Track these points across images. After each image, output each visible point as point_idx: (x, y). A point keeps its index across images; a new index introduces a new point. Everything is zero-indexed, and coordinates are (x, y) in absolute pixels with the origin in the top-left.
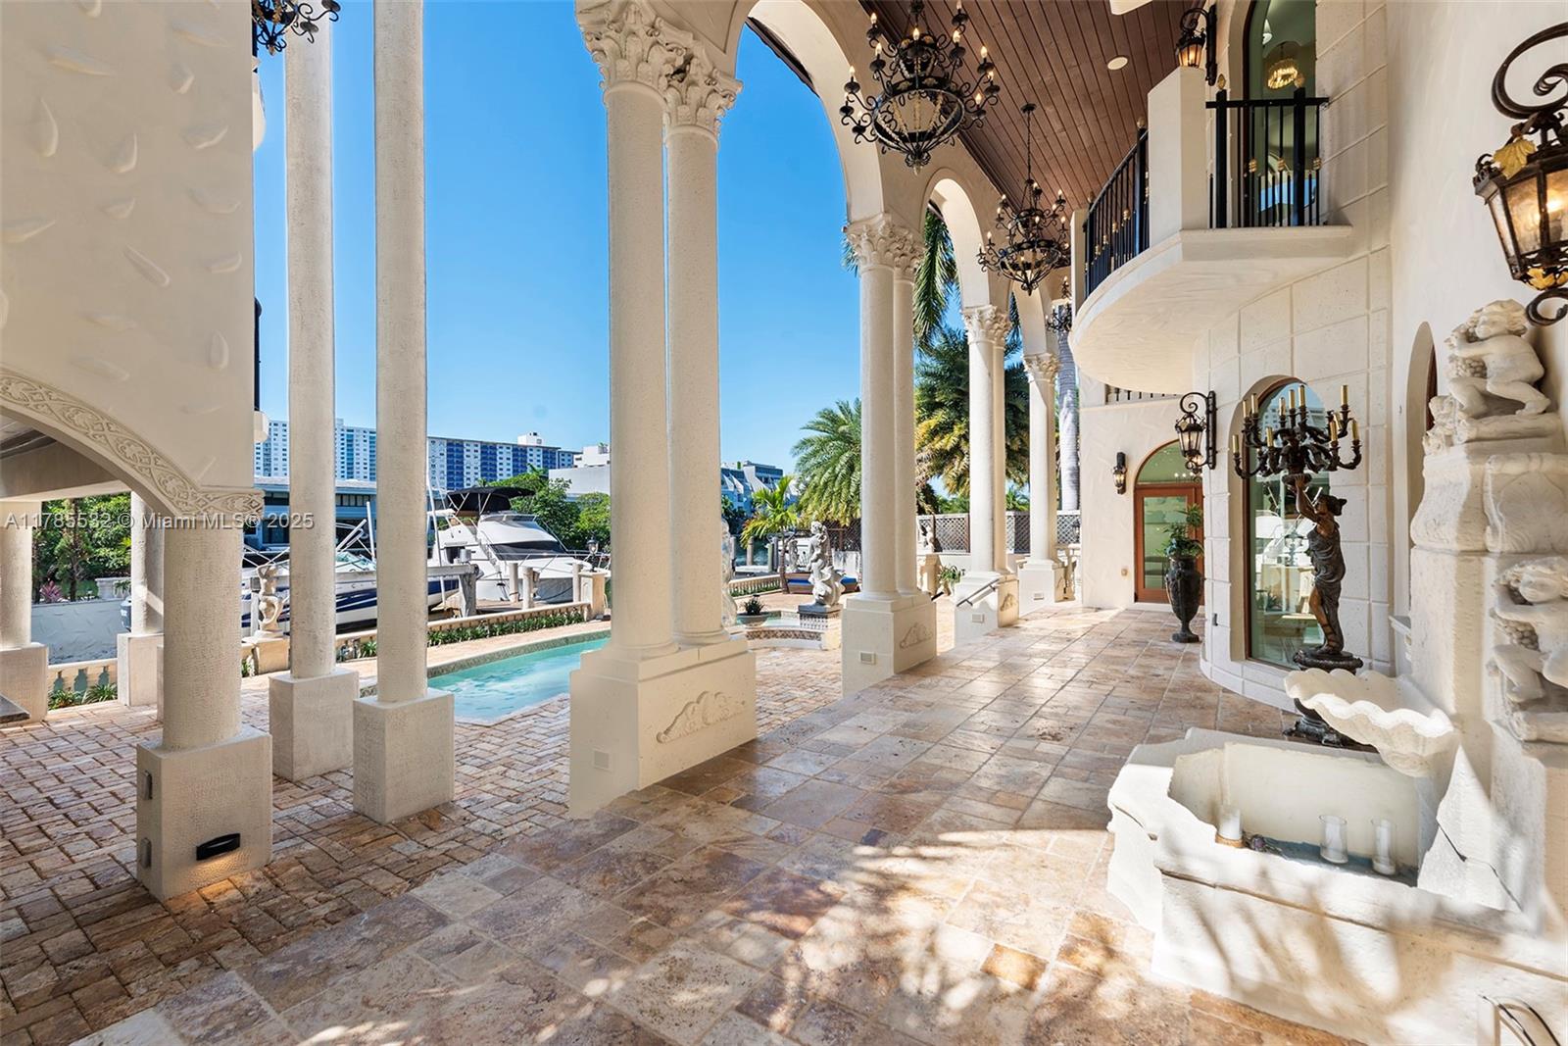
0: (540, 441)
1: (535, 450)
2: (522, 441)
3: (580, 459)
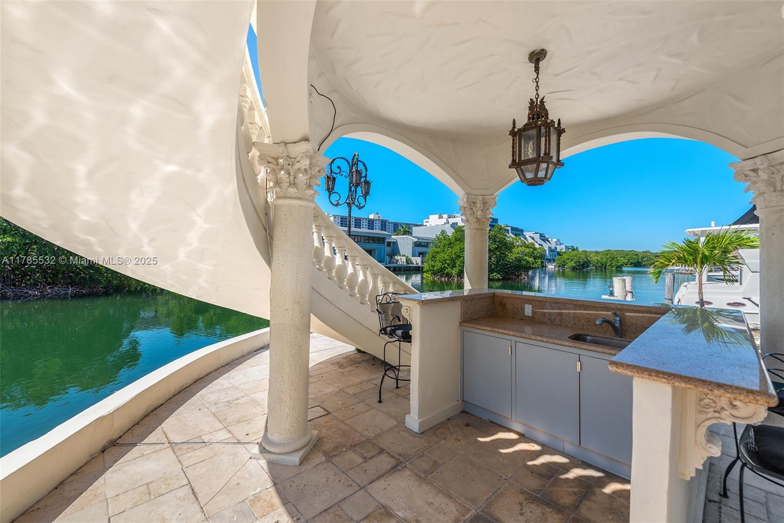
0: (379, 217)
1: (378, 221)
2: (371, 217)
3: (428, 222)
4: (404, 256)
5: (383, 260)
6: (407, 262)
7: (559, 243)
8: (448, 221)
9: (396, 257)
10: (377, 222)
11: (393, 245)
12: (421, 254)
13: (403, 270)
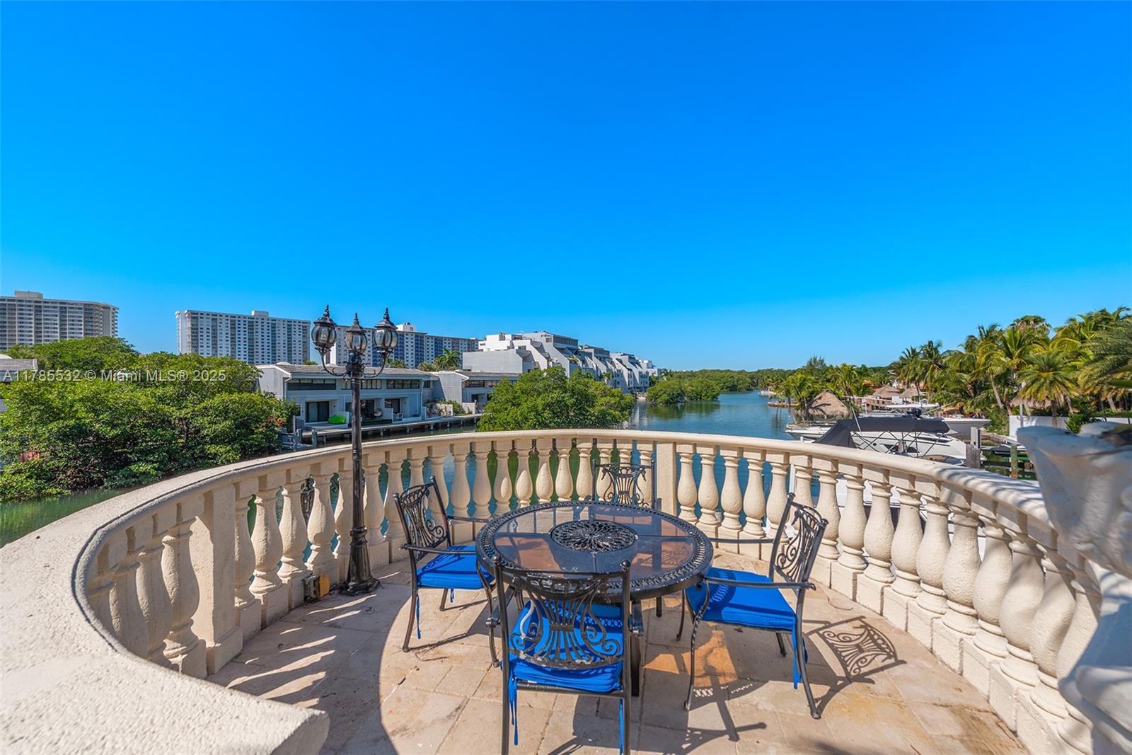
1: (410, 334)
3: (484, 344)
4: (450, 402)
5: (418, 413)
6: (456, 412)
7: (650, 365)
8: (513, 344)
9: (438, 405)
10: (410, 337)
11: (434, 385)
12: (475, 398)
13: (448, 426)
